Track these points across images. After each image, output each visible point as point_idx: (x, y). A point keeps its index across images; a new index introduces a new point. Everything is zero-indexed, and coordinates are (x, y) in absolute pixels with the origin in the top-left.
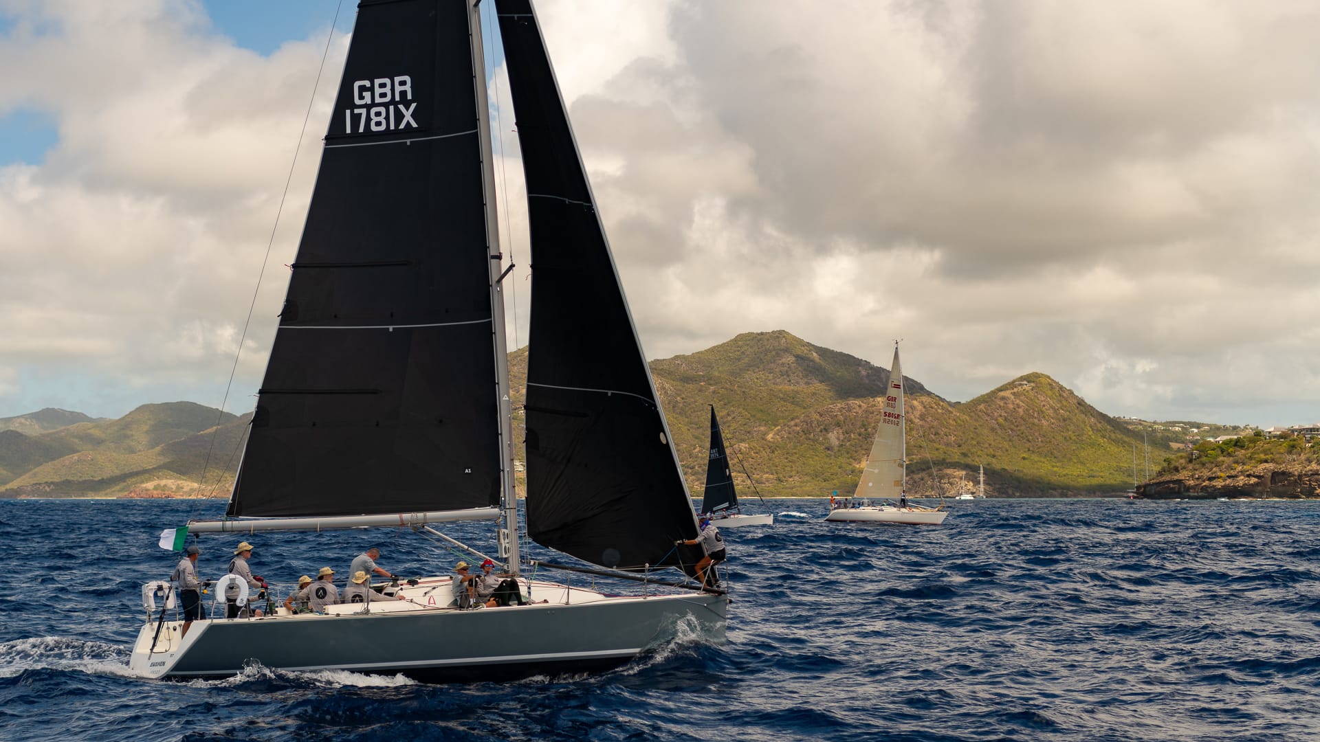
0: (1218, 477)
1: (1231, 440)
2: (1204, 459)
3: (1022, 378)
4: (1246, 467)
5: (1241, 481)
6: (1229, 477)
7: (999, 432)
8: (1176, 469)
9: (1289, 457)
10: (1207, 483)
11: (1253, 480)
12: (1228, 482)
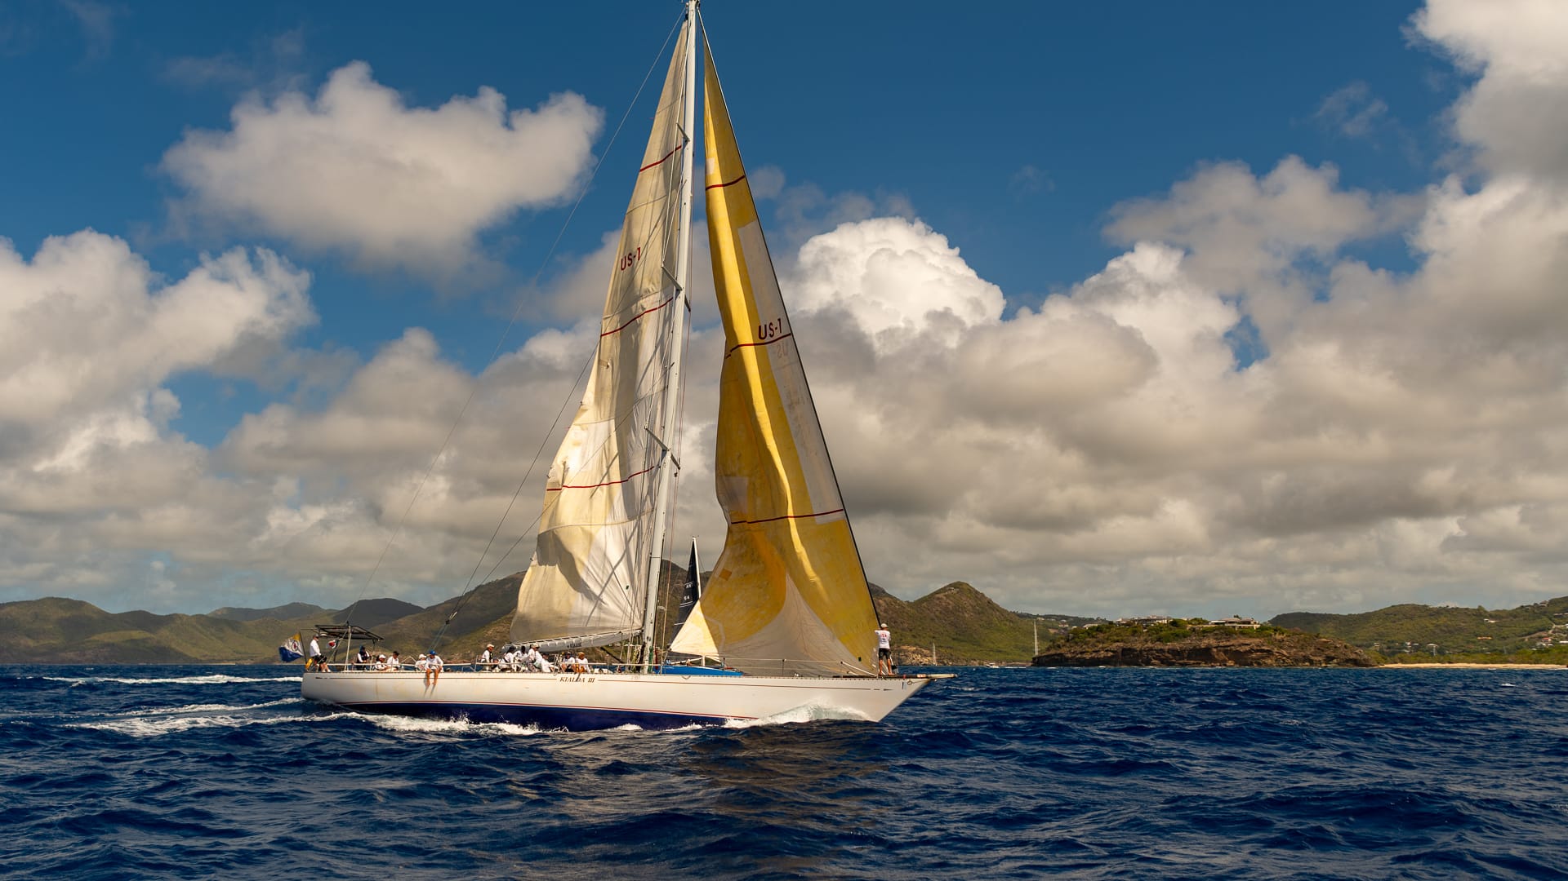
0: (1088, 652)
1: (1094, 627)
2: (1077, 640)
3: (950, 585)
4: (1105, 645)
5: (1102, 654)
6: (1094, 652)
7: (936, 621)
8: (1059, 646)
9: (1132, 638)
10: (1079, 656)
11: (1110, 654)
12: (1094, 654)
